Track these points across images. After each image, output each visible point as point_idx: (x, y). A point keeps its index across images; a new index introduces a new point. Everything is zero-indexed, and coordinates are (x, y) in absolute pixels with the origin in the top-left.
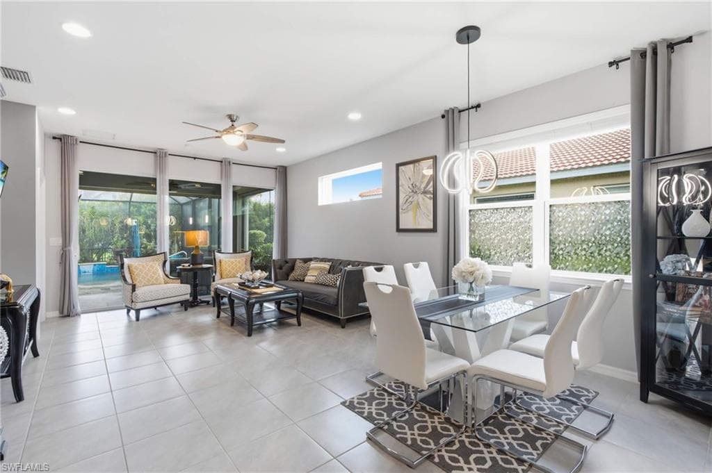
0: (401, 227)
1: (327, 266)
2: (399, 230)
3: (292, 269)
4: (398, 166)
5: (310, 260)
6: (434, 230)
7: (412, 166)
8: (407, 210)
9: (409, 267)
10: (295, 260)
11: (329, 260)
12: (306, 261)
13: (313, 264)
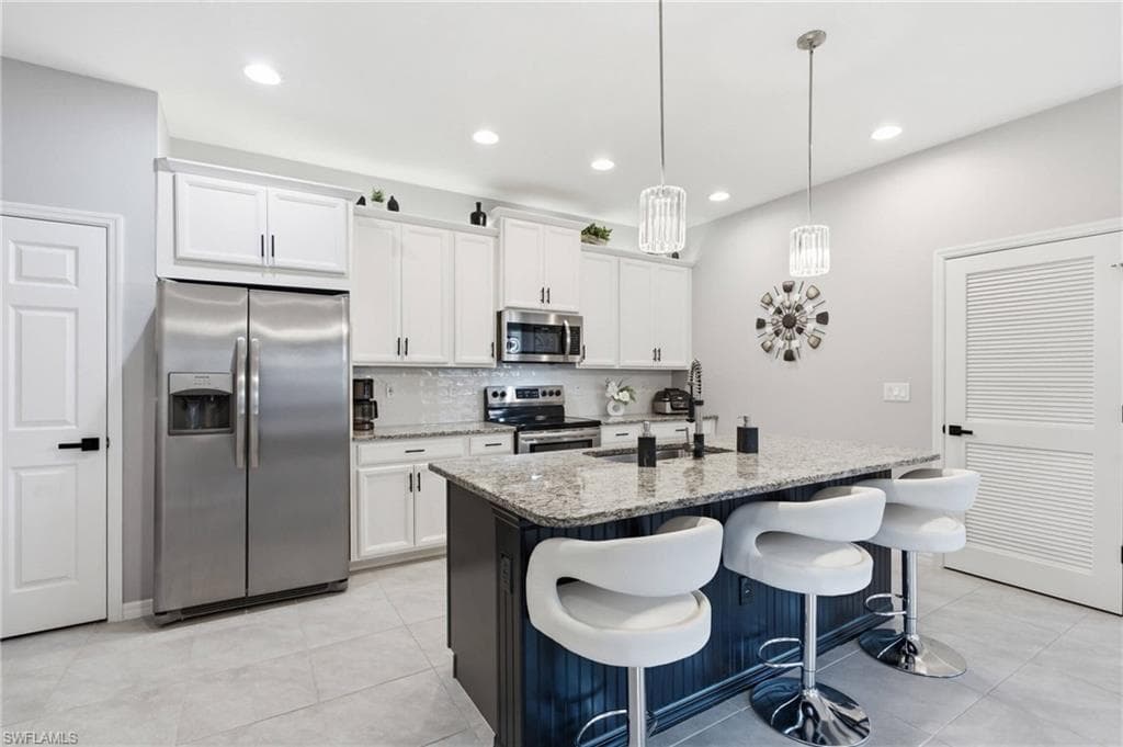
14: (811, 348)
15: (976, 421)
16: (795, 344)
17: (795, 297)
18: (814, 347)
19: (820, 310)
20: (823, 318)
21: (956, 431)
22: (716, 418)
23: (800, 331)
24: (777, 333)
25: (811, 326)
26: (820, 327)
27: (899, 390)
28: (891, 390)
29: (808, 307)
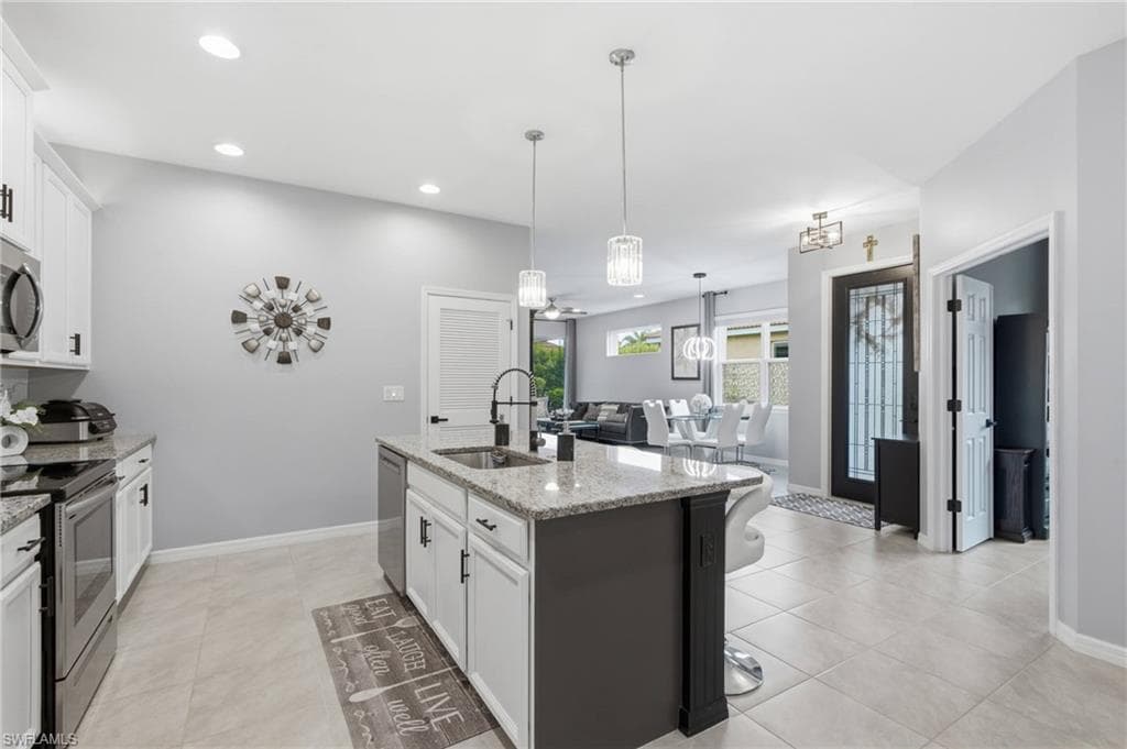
0: (676, 376)
1: (616, 408)
2: (673, 378)
3: (586, 410)
4: (673, 328)
5: (601, 403)
6: (698, 379)
7: (682, 330)
8: (679, 364)
9: (673, 402)
10: (588, 404)
11: (616, 404)
12: (597, 404)
13: (604, 407)
14: (312, 353)
15: (447, 412)
16: (292, 345)
17: (291, 295)
18: (315, 351)
19: (322, 315)
20: (325, 323)
21: (435, 420)
22: (153, 441)
23: (299, 332)
24: (267, 332)
25: (311, 329)
26: (321, 331)
27: (395, 393)
28: (389, 392)
29: (308, 309)
